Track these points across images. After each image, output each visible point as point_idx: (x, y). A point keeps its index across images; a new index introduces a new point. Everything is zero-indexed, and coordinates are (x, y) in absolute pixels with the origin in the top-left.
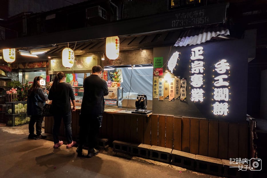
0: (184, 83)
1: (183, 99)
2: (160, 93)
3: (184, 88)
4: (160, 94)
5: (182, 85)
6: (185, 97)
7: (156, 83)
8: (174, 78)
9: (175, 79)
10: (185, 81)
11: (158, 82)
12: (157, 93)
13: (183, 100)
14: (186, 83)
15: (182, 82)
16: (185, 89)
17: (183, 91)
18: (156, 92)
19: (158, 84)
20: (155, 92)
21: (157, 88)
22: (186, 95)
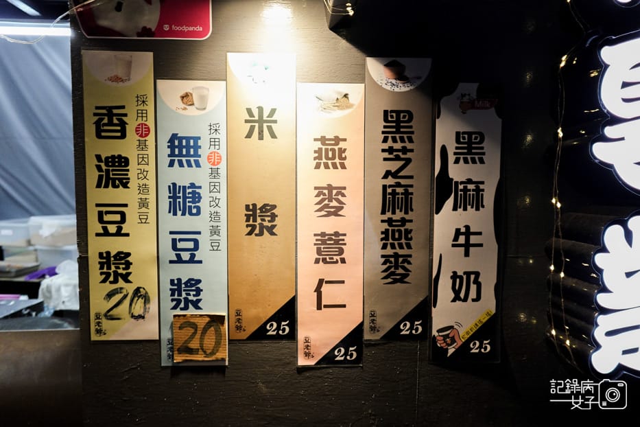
0: (470, 148)
1: (464, 332)
2: (185, 272)
3: (479, 205)
4: (177, 285)
5: (457, 172)
6: (489, 303)
7: (127, 147)
8: (360, 76)
9: (373, 88)
10: (491, 122)
11: (143, 131)
12: (144, 275)
13: (465, 346)
14: (493, 153)
15: (446, 132)
16: (482, 220)
17: (467, 246)
18: (123, 257)
19: (143, 160)
20: (105, 259)
21: (132, 213)
22: (498, 289)
